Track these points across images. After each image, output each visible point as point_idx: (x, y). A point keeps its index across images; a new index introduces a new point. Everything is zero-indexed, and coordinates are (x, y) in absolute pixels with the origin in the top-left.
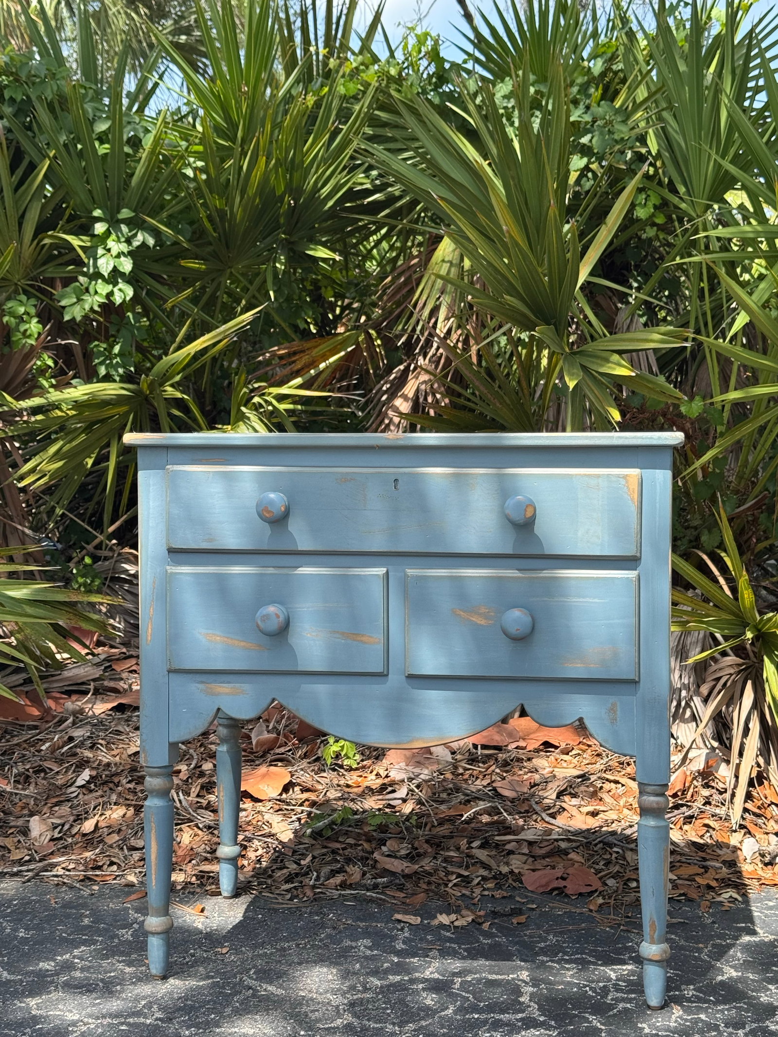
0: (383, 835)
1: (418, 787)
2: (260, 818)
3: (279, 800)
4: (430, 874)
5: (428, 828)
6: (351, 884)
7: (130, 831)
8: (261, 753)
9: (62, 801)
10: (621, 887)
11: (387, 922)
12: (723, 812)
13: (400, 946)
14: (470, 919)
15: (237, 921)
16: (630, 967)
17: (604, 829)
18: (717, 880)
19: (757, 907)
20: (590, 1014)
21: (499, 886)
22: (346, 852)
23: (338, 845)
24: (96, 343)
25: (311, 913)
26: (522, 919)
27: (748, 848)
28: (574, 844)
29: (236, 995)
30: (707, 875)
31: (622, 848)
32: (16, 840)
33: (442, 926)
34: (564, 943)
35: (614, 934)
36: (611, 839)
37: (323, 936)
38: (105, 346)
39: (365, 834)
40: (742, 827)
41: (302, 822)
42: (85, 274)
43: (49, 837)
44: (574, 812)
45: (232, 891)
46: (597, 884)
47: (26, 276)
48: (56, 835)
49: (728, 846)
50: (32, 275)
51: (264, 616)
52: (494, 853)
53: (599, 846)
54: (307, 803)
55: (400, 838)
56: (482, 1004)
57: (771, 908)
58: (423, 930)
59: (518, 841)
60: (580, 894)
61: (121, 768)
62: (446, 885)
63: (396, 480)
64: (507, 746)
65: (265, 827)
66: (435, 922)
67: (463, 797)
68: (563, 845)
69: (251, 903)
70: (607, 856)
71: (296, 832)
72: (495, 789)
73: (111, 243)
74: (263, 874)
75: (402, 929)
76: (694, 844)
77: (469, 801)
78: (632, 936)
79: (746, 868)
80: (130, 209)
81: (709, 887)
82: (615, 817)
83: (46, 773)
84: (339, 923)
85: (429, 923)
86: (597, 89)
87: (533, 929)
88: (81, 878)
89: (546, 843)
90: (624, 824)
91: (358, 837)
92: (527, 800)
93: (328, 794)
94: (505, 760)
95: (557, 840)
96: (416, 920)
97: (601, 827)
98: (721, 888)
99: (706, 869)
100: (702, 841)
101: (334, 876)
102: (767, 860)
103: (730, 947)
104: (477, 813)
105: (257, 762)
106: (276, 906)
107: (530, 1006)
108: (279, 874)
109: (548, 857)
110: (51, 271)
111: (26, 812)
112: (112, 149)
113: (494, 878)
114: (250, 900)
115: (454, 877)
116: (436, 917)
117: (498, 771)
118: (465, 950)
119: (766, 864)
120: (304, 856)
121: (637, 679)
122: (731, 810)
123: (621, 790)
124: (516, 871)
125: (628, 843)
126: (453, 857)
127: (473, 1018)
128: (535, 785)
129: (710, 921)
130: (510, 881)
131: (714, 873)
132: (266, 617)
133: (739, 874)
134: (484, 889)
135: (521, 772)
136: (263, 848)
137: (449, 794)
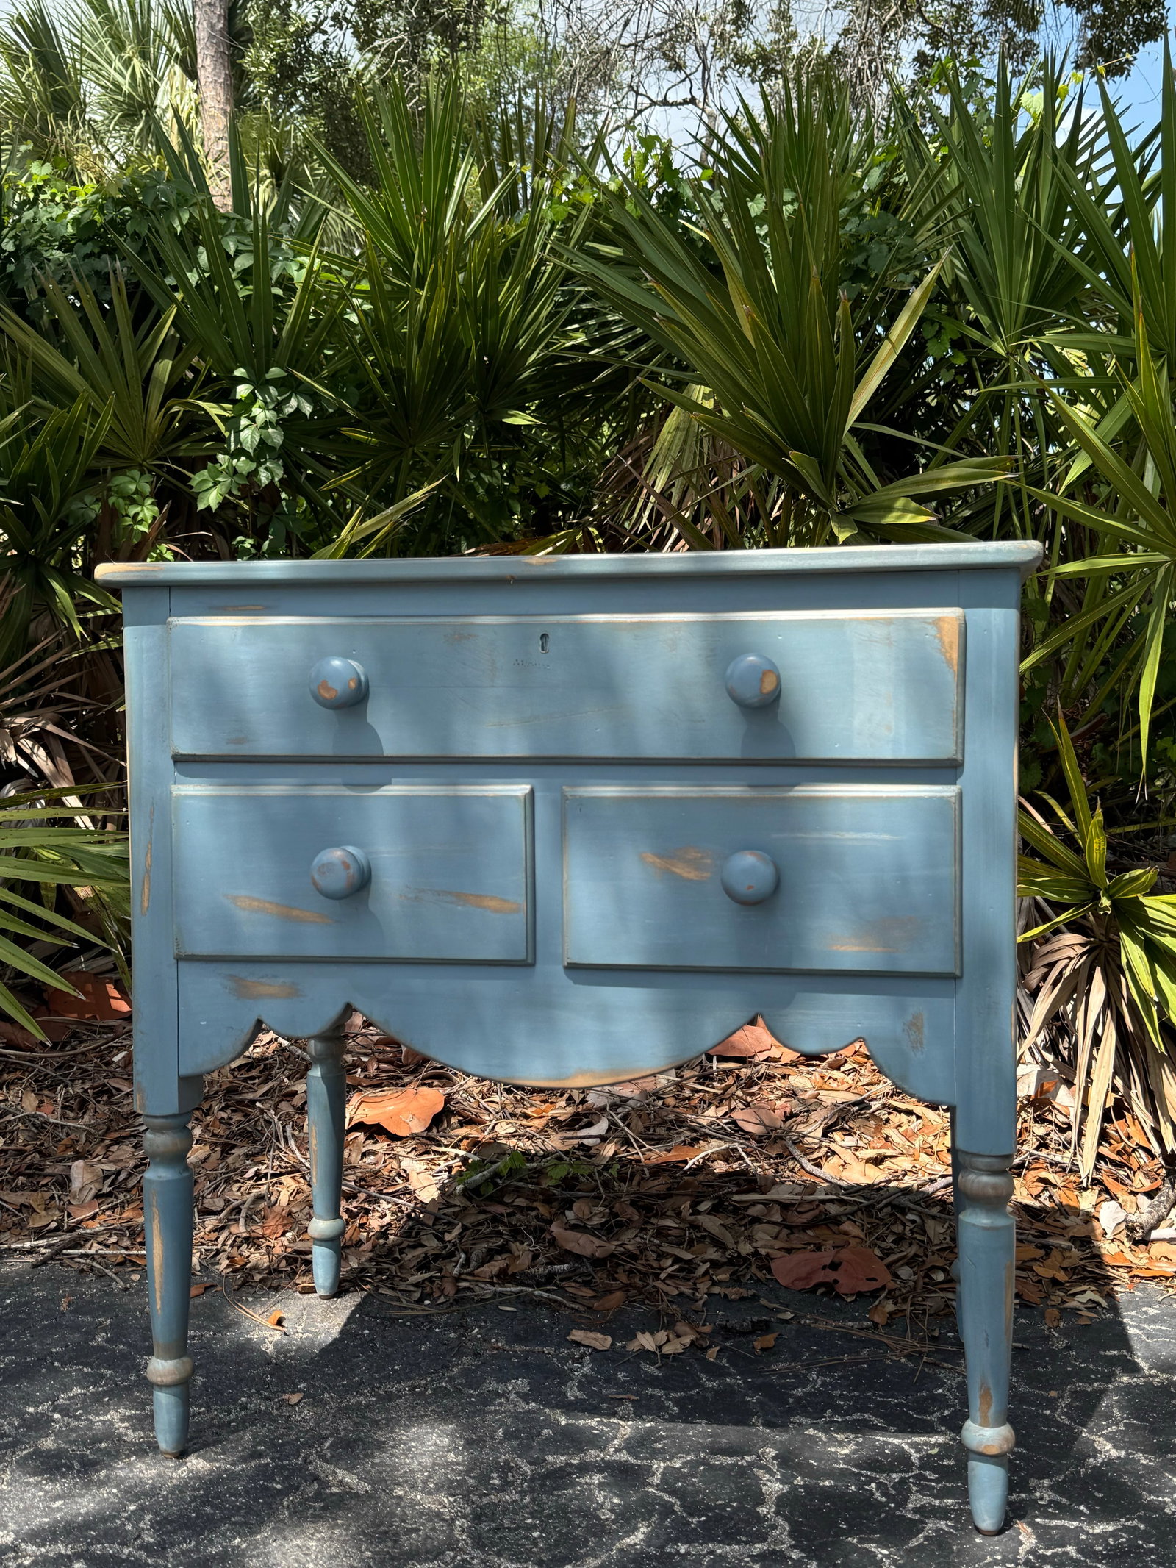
0: (568, 1193)
1: (624, 1119)
2: (395, 1164)
3: (428, 1138)
4: (634, 1257)
5: (635, 1182)
6: (514, 1274)
7: (208, 1184)
8: (412, 1067)
9: (125, 1138)
10: (921, 1283)
11: (559, 1345)
12: (1067, 1161)
13: (573, 1393)
14: (687, 1340)
15: (330, 1339)
16: (941, 1439)
17: (893, 1184)
18: (1065, 1269)
19: (1132, 1318)
20: (878, 1542)
21: (736, 1280)
22: (514, 1220)
23: (500, 1209)
24: (240, 538)
25: (446, 1325)
26: (769, 1340)
27: (1109, 1217)
28: (849, 1209)
29: (287, 1495)
30: (1049, 1262)
31: (920, 1214)
32: (47, 1195)
33: (644, 1354)
34: (834, 1388)
35: (914, 1371)
36: (904, 1201)
37: (455, 1370)
38: (251, 541)
39: (544, 1192)
40: (1096, 1182)
41: (454, 1172)
42: (225, 452)
43: (93, 1192)
44: (848, 1156)
45: (332, 1287)
46: (884, 1278)
47: (153, 455)
48: (106, 1189)
49: (1076, 1211)
50: (160, 454)
51: (323, 865)
52: (730, 1221)
53: (885, 1210)
54: (465, 1142)
55: (594, 1197)
56: (695, 1520)
57: (1153, 1320)
58: (614, 1361)
59: (766, 1203)
60: (860, 1295)
61: (216, 1088)
62: (657, 1277)
63: (544, 636)
64: (752, 1057)
65: (399, 1181)
66: (633, 1346)
67: (689, 1133)
68: (833, 1209)
69: (359, 1308)
70: (898, 1228)
71: (442, 1188)
72: (734, 1122)
73: (256, 410)
74: (386, 1256)
75: (580, 1360)
76: (1026, 1208)
77: (696, 1140)
78: (942, 1374)
79: (1107, 1249)
80: (281, 367)
81: (1055, 1282)
82: (908, 1166)
83: (111, 1095)
84: (486, 1345)
85: (624, 1347)
86: (873, 207)
87: (785, 1361)
88: (119, 1260)
89: (807, 1207)
90: (923, 1177)
91: (531, 1196)
92: (781, 1138)
93: (497, 1128)
94: (750, 1078)
95: (823, 1202)
96: (602, 1341)
97: (888, 1181)
98: (1075, 1283)
99: (1047, 1249)
100: (1037, 1204)
101: (491, 1259)
102: (1138, 1235)
103: (1099, 1394)
104: (709, 1159)
105: (406, 1080)
106: (396, 1313)
107: (775, 1527)
108: (410, 1256)
109: (810, 1228)
110: (184, 448)
111: (70, 1153)
112: (256, 290)
113: (730, 1262)
114: (358, 1300)
115: (669, 1262)
116: (635, 1337)
117: (740, 1093)
118: (677, 1402)
119: (1136, 1243)
120: (451, 1225)
121: (958, 973)
122: (1078, 1157)
123: (916, 1124)
124: (763, 1252)
125: (928, 1206)
126: (671, 1228)
127: (678, 1553)
128: (793, 1115)
129: (1062, 1344)
130: (753, 1269)
131: (1059, 1258)
132: (328, 867)
133: (1097, 1257)
134: (714, 1283)
135: (772, 1097)
136: (393, 1213)
137: (669, 1129)
